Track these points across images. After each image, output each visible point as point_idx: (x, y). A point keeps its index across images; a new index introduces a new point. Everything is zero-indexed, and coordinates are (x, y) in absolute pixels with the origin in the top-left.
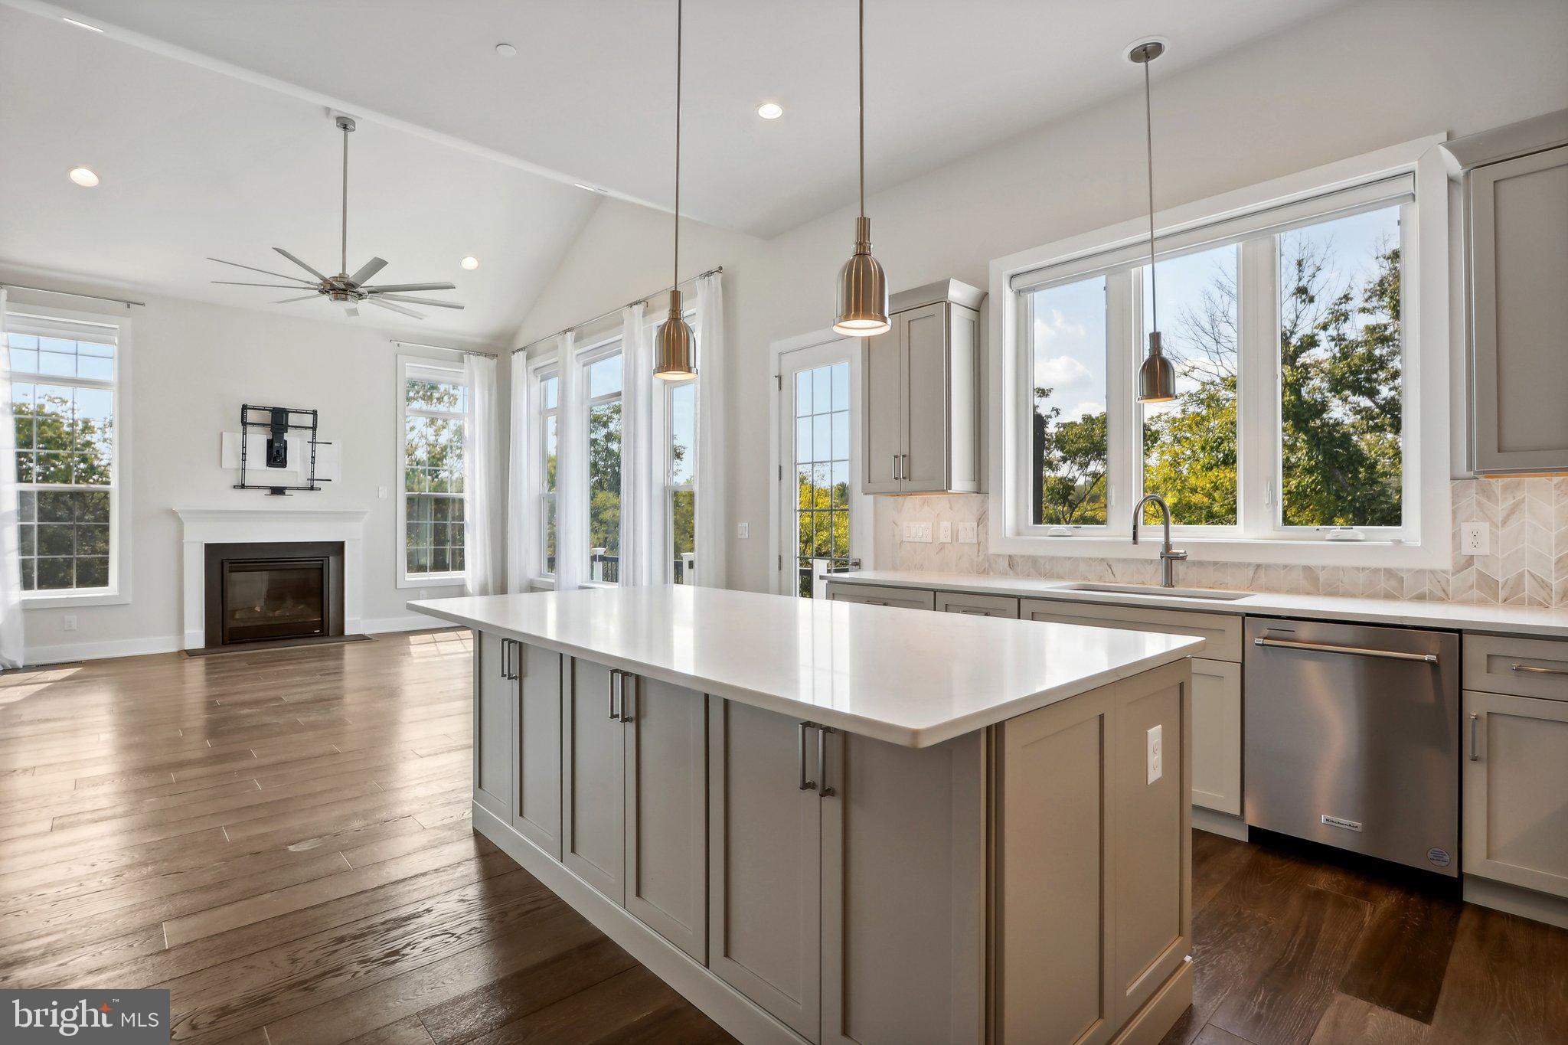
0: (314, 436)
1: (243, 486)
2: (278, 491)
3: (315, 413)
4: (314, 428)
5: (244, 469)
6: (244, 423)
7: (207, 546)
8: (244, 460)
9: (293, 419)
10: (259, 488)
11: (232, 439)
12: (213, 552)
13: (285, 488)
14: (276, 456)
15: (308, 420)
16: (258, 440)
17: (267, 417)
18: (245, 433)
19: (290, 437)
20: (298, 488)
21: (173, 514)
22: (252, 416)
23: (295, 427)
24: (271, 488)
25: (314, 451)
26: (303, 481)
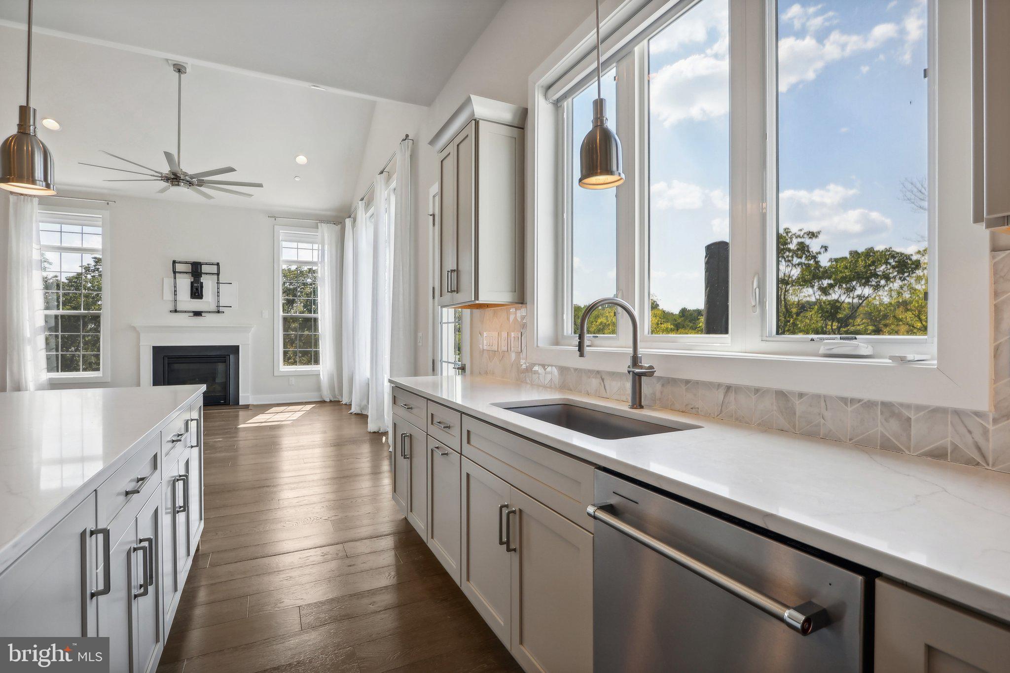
0: (218, 279)
1: (176, 311)
2: (198, 314)
3: (218, 264)
4: (218, 274)
5: (175, 300)
6: (175, 272)
7: (154, 347)
8: (175, 295)
9: (205, 269)
10: (185, 312)
11: (168, 282)
12: (158, 352)
13: (202, 312)
14: (197, 292)
15: (214, 269)
16: (184, 283)
17: (188, 268)
18: (175, 278)
19: (204, 279)
20: (210, 312)
21: (134, 328)
22: (179, 267)
23: (206, 274)
24: (193, 312)
25: (218, 288)
26: (213, 308)
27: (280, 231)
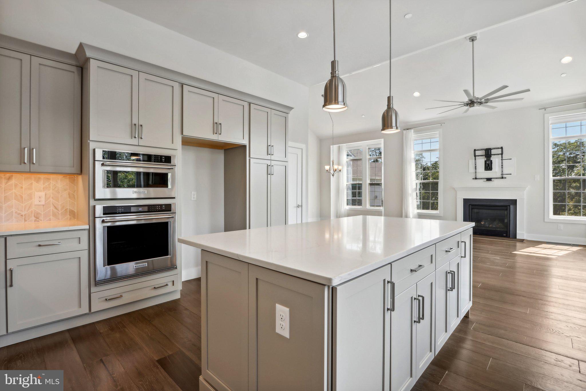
0: (502, 157)
1: (476, 178)
2: (489, 179)
3: (502, 148)
4: (502, 154)
5: (476, 172)
6: (475, 156)
7: (464, 199)
8: (476, 169)
9: (493, 152)
10: (481, 179)
11: (472, 162)
12: (466, 201)
13: (492, 178)
14: (488, 167)
15: (499, 151)
16: (481, 162)
17: (483, 153)
18: (475, 159)
19: (493, 158)
20: (497, 178)
21: (454, 189)
22: (478, 153)
23: (494, 155)
24: (486, 178)
25: (502, 163)
26: (499, 175)
27: (550, 117)
